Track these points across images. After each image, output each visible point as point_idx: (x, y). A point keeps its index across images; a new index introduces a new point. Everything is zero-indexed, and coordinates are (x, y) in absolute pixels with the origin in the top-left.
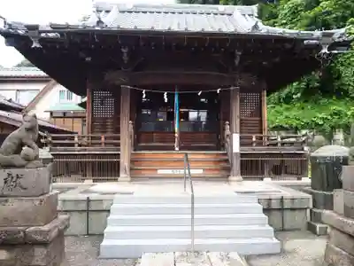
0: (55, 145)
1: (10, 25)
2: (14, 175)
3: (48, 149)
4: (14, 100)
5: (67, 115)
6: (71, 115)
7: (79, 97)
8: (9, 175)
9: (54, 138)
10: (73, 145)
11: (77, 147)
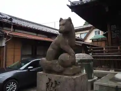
0: (94, 52)
1: (72, 3)
2: (53, 80)
3: (91, 54)
4: (79, 37)
5: (98, 40)
6: (100, 40)
7: (103, 32)
8: (50, 80)
9: (93, 49)
10: (103, 52)
11: (104, 53)
